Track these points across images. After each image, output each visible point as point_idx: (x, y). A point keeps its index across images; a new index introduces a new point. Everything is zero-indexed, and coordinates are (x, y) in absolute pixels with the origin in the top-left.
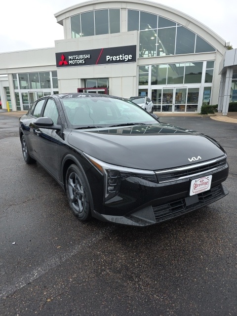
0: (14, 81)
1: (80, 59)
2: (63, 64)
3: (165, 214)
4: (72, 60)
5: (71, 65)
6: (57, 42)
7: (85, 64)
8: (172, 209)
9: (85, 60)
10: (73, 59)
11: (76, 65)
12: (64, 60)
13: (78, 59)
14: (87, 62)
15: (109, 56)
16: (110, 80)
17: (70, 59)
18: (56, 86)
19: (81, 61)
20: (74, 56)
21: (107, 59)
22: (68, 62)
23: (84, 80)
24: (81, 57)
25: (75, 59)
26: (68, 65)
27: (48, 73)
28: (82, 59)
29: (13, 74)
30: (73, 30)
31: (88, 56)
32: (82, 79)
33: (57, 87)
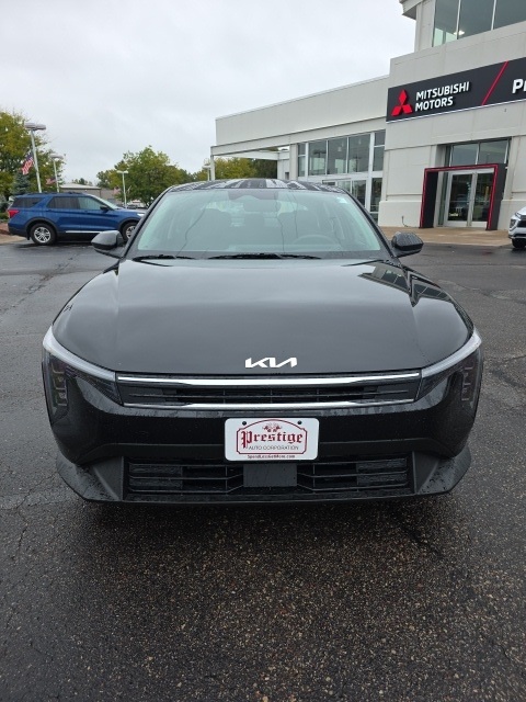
0: (299, 160)
1: (443, 96)
2: (401, 112)
3: (160, 488)
4: (424, 100)
5: (421, 113)
6: (395, 62)
7: (454, 107)
8: (185, 483)
9: (455, 97)
10: (427, 99)
11: (432, 111)
12: (405, 103)
13: (438, 97)
14: (460, 102)
15: (521, 81)
16: (514, 143)
17: (420, 99)
18: (378, 166)
19: (443, 102)
20: (429, 91)
21: (515, 88)
22: (413, 108)
23: (446, 148)
24: (447, 90)
25: (431, 98)
26: (414, 113)
27: (366, 137)
28: (450, 95)
29: (299, 145)
30: (437, 24)
31: (465, 87)
32: (440, 146)
33: (381, 169)
